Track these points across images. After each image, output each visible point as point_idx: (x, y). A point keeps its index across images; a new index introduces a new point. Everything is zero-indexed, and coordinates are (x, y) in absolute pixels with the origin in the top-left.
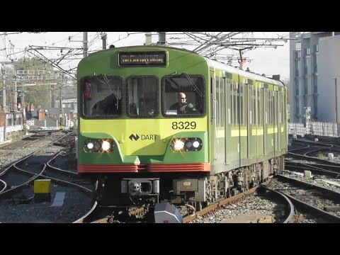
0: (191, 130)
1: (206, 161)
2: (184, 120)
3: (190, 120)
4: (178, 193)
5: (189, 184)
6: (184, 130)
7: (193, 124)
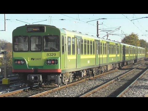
0: (54, 56)
1: (59, 68)
2: (51, 53)
3: (54, 53)
4: (49, 80)
5: (53, 77)
6: (51, 56)
7: (55, 54)
